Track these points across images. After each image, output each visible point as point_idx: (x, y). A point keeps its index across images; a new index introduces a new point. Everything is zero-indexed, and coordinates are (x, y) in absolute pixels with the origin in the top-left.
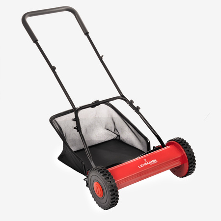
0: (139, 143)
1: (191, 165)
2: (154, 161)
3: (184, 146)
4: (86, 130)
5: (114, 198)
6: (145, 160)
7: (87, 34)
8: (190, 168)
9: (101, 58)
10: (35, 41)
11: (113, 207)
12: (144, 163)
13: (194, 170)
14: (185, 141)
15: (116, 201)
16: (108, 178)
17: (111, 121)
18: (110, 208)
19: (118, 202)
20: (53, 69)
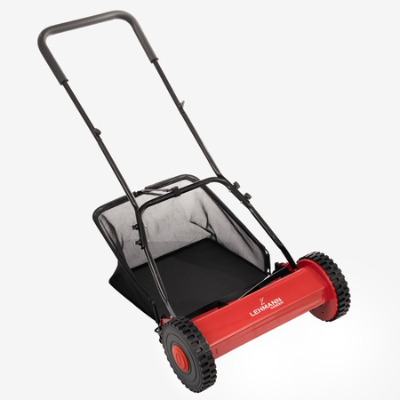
0: (250, 253)
1: (341, 298)
2: (277, 302)
3: (325, 266)
4: (158, 227)
5: (208, 370)
6: (262, 300)
7: (154, 60)
8: (341, 304)
9: (180, 107)
10: (63, 81)
11: (209, 386)
12: (259, 306)
13: (348, 306)
14: (327, 258)
15: (212, 375)
16: (194, 336)
17: (201, 209)
18: (204, 388)
19: (216, 376)
20: (96, 133)
